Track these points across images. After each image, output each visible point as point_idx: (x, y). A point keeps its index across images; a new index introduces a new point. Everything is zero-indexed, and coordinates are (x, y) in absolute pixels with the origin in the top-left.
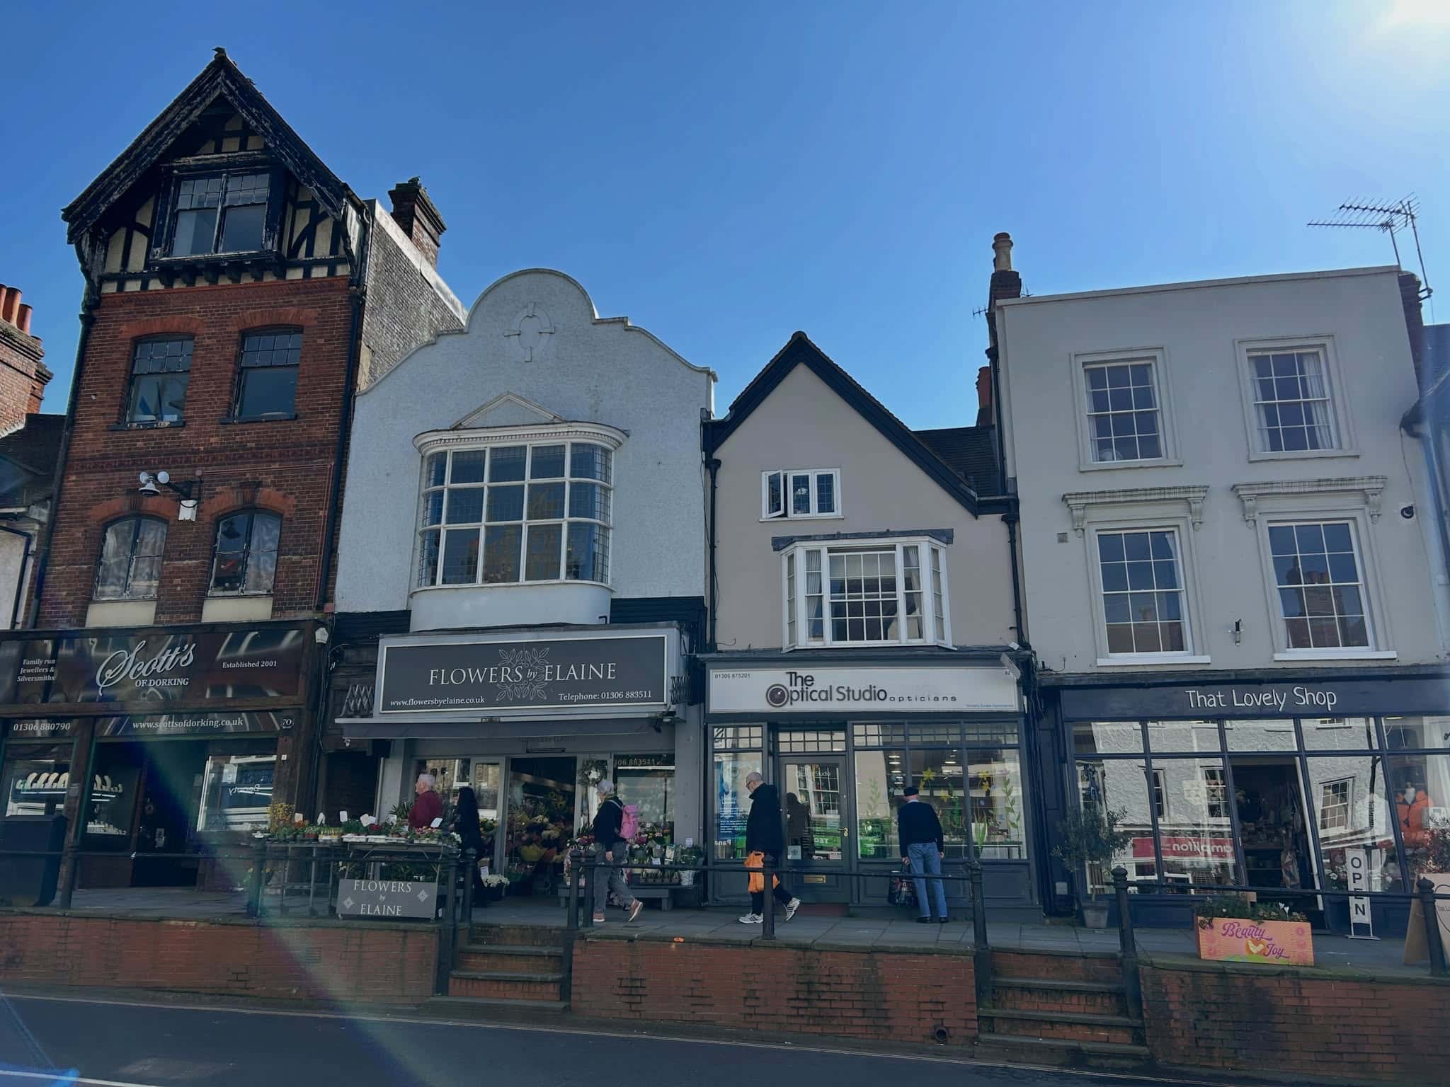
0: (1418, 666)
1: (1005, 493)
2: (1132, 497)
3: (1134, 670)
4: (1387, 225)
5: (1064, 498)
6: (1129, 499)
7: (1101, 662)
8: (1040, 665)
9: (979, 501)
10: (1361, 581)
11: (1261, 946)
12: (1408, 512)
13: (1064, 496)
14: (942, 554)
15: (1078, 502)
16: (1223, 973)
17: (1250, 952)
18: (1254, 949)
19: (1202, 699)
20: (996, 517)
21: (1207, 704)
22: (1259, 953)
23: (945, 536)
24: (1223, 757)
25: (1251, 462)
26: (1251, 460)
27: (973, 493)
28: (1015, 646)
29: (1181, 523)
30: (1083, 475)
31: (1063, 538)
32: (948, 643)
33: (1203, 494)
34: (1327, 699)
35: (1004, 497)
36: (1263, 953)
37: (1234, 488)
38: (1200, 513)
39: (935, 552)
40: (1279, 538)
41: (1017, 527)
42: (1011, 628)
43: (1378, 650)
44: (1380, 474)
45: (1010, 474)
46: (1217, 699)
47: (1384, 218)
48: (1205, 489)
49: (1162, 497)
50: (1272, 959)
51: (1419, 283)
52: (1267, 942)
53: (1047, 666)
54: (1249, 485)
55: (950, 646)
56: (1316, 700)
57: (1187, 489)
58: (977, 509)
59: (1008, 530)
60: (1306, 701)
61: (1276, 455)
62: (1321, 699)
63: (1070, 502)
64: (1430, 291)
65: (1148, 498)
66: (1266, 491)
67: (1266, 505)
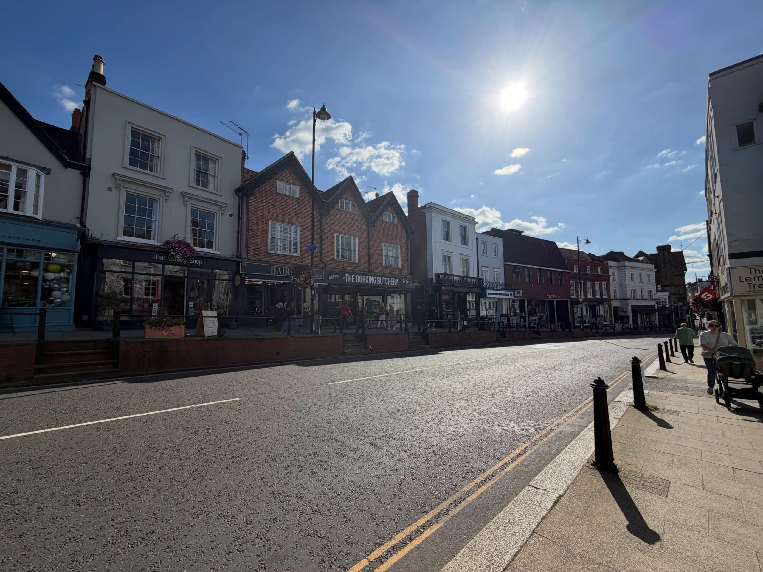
0: (225, 257)
1: (84, 162)
2: (144, 184)
3: (133, 243)
4: (240, 134)
5: (113, 174)
6: (142, 184)
7: (119, 238)
8: (90, 235)
9: (69, 162)
10: (215, 231)
11: (167, 333)
12: (231, 215)
13: (114, 173)
14: (43, 178)
15: (120, 178)
16: (153, 342)
17: (163, 335)
18: (165, 334)
19: (158, 257)
20: (78, 172)
21: (160, 259)
22: (166, 335)
23: (48, 172)
24: (162, 276)
25: (189, 186)
26: (190, 185)
27: (66, 157)
28: (79, 225)
29: (161, 198)
30: (123, 169)
31: (110, 189)
32: (40, 216)
33: (171, 191)
34: (199, 262)
35: (83, 164)
36: (168, 335)
37: (182, 193)
38: (168, 196)
39: (38, 176)
40: (194, 212)
41: (87, 179)
42: (77, 218)
43: (215, 251)
44: (226, 202)
45: (88, 156)
46: (164, 258)
47: (241, 132)
48: (172, 189)
49: (156, 187)
50: (171, 336)
51: (246, 154)
52: (169, 332)
53: (93, 235)
54: (188, 194)
55: (40, 218)
56: (196, 262)
57: (166, 187)
58: (67, 165)
59: (83, 178)
60: (193, 262)
61: (198, 187)
62: (197, 262)
63: (116, 177)
64: (248, 158)
65: (150, 186)
66: (192, 198)
67: (192, 201)
